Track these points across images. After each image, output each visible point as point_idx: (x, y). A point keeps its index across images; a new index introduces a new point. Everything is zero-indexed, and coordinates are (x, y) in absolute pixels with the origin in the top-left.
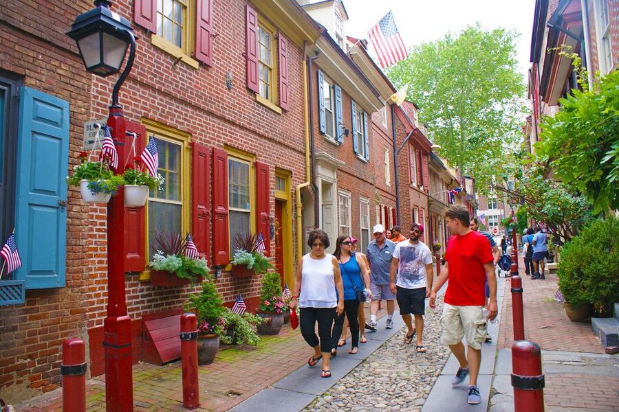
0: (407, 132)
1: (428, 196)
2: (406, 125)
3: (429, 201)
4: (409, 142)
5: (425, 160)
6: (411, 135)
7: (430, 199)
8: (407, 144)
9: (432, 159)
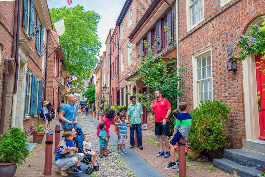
0: (55, 46)
1: (59, 83)
2: (54, 43)
3: (59, 85)
4: (55, 52)
5: (60, 64)
6: (57, 49)
7: (60, 84)
8: (54, 53)
9: (63, 64)
